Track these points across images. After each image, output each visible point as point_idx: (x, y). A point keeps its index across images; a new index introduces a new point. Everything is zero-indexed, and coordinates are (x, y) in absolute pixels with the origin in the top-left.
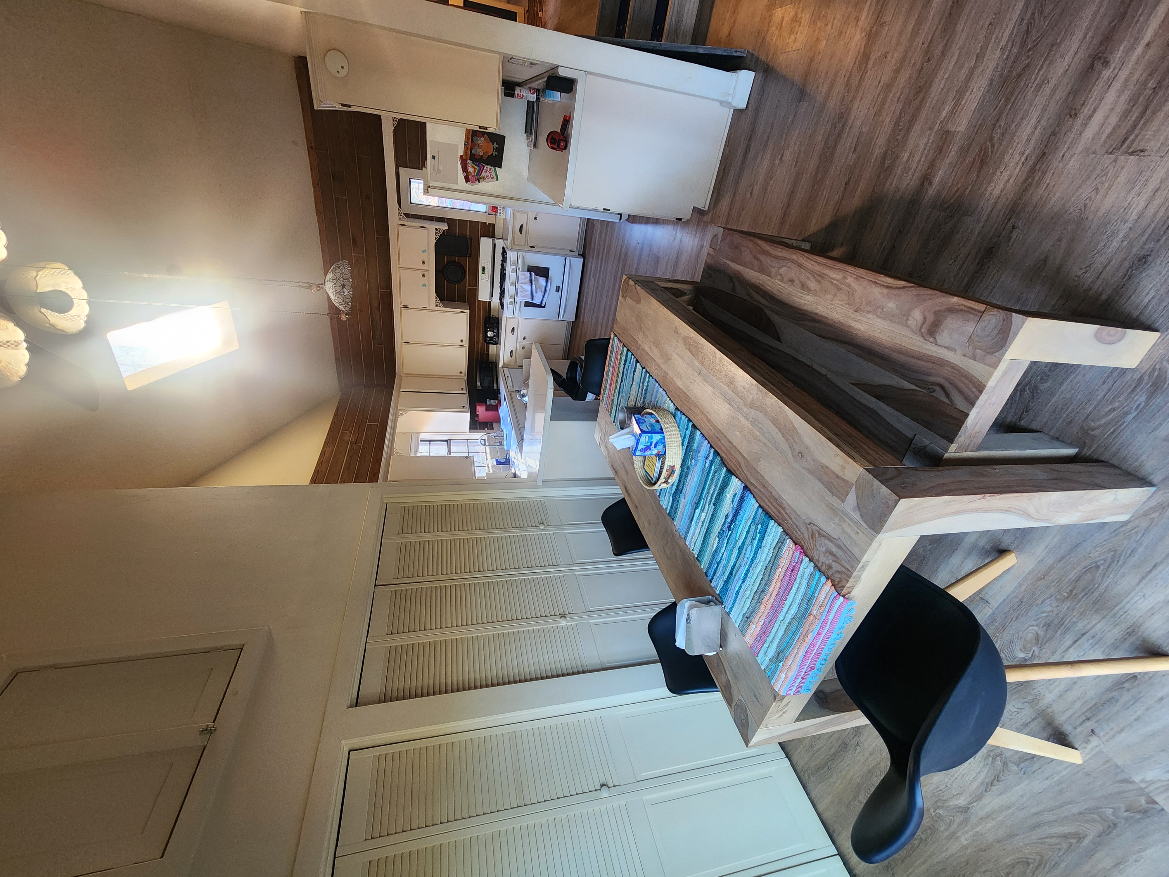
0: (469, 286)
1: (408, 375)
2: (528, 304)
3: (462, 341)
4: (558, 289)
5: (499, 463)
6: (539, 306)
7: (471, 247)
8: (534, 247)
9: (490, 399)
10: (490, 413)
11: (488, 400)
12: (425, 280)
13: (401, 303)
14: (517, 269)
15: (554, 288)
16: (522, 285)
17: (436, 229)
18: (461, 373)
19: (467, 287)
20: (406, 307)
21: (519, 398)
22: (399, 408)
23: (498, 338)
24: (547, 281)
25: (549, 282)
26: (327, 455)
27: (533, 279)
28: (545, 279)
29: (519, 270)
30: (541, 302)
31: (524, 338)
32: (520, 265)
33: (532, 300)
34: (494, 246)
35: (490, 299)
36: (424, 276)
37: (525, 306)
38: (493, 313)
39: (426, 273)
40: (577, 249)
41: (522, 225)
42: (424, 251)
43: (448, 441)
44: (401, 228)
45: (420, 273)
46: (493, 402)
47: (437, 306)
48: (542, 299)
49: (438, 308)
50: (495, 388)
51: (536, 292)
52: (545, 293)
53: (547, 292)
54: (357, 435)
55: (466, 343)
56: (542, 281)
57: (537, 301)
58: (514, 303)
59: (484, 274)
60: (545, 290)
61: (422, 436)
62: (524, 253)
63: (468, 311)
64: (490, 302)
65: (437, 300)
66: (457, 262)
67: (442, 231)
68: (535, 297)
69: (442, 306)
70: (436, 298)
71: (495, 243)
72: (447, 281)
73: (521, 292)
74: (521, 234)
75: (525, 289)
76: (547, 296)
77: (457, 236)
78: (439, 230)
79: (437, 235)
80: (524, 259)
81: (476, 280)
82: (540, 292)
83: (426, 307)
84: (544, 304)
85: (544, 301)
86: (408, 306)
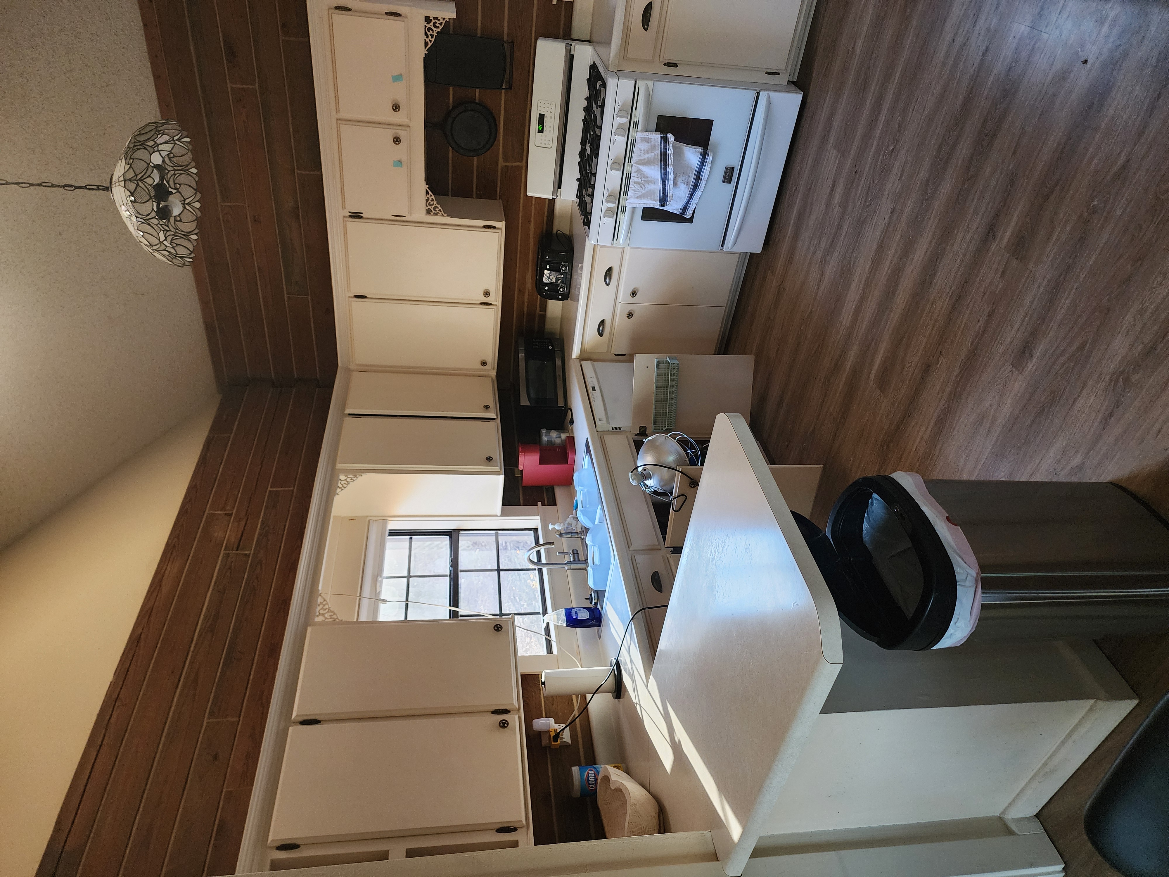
0: (505, 160)
1: (365, 370)
2: (649, 214)
3: (487, 294)
4: (729, 175)
5: (572, 622)
6: (679, 218)
7: (511, 65)
8: (675, 65)
9: (550, 428)
10: (551, 469)
11: (544, 431)
12: (399, 152)
13: (344, 207)
14: (632, 125)
15: (719, 173)
16: (643, 168)
17: (427, 19)
18: (484, 363)
19: (501, 163)
20: (356, 215)
21: (634, 483)
22: (339, 466)
23: (569, 288)
24: (704, 155)
25: (709, 159)
26: (166, 587)
27: (671, 150)
28: (699, 149)
29: (636, 126)
30: (685, 208)
31: (634, 294)
32: (639, 115)
33: (663, 205)
34: (570, 60)
35: (555, 192)
36: (397, 140)
37: (643, 219)
38: (560, 226)
39: (402, 134)
40: (786, 69)
41: (650, 4)
42: (398, 78)
43: (453, 535)
44: (339, 18)
45: (388, 135)
46: (555, 437)
47: (428, 212)
48: (688, 202)
49: (432, 219)
50: (561, 404)
51: (675, 184)
52: (695, 187)
53: (703, 184)
54: (243, 523)
55: (496, 298)
56: (692, 155)
57: (674, 207)
58: (617, 211)
59: (541, 131)
60: (698, 178)
61: (394, 525)
62: (650, 83)
63: (501, 225)
64: (552, 202)
65: (430, 199)
66: (477, 101)
67: (441, 24)
68: (671, 195)
69: (441, 214)
70: (427, 193)
71: (572, 53)
72: (453, 149)
73: (636, 185)
74: (646, 30)
75: (647, 177)
76: (700, 193)
77: (479, 34)
78: (433, 21)
79: (429, 33)
80: (649, 99)
81: (522, 145)
82: (684, 183)
83: (404, 216)
84: (691, 212)
85: (692, 206)
86: (362, 213)
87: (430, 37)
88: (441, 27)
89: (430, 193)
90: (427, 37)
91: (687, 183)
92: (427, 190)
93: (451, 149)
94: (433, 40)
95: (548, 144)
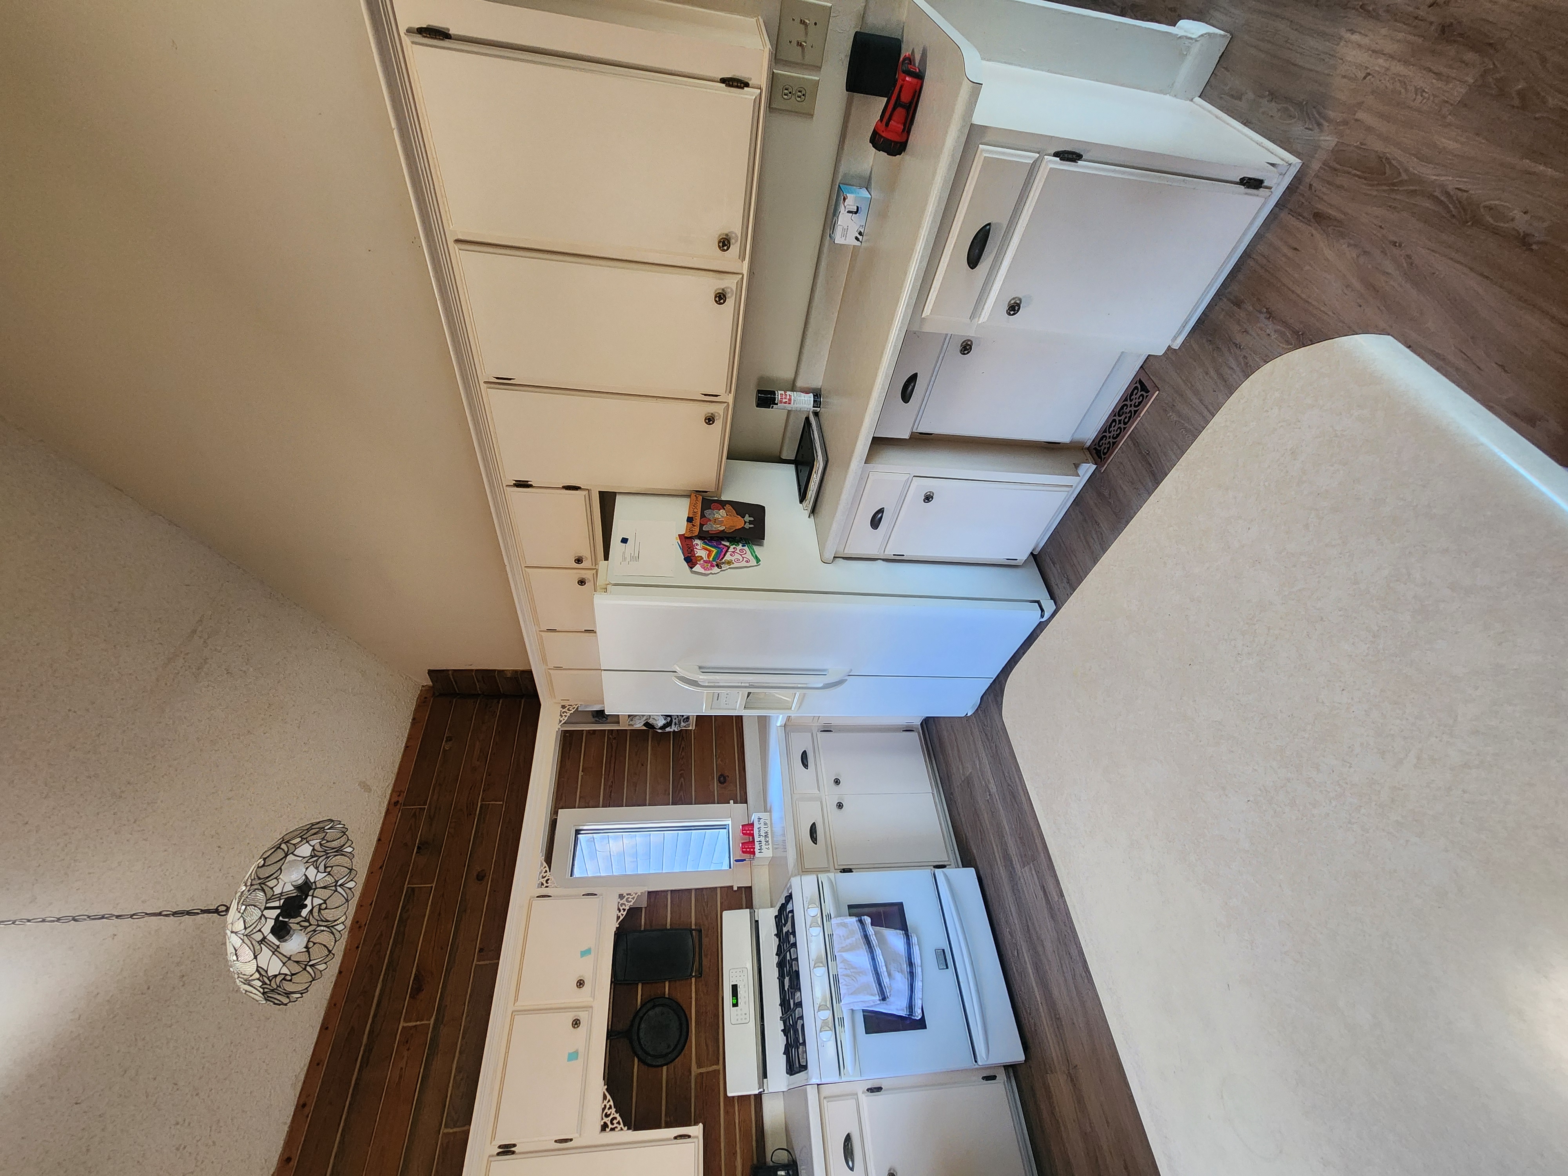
0: (699, 1066)
2: (874, 1023)
4: (942, 958)
6: (909, 1023)
7: (700, 952)
12: (577, 1039)
13: (493, 1137)
15: (931, 960)
16: (848, 957)
17: (621, 896)
19: (695, 1070)
20: (507, 1151)
24: (907, 936)
25: (914, 940)
27: (871, 935)
28: (899, 931)
29: (830, 917)
30: (911, 1007)
32: (829, 907)
33: (884, 1006)
34: (755, 924)
35: (761, 1085)
36: (577, 1022)
37: (868, 1032)
39: (583, 1016)
41: (814, 823)
42: (585, 953)
45: (568, 1019)
47: (604, 1127)
48: (911, 998)
49: (609, 1137)
51: (889, 975)
52: (912, 975)
53: (918, 970)
56: (894, 938)
57: (897, 1006)
58: (834, 1026)
59: (735, 1005)
60: (911, 964)
62: (831, 875)
63: (698, 1132)
65: (608, 1106)
66: (667, 996)
67: (633, 898)
68: (889, 986)
69: (619, 1128)
70: (605, 1097)
71: (756, 919)
72: (640, 1060)
73: (846, 978)
74: (816, 844)
75: (856, 968)
76: (920, 984)
77: (668, 927)
78: (627, 897)
79: (621, 908)
80: (834, 889)
81: (718, 1040)
82: (898, 972)
83: (571, 1140)
84: (920, 1011)
85: (918, 1003)
86: (514, 1145)
87: (622, 911)
88: (633, 901)
89: (609, 1097)
90: (620, 911)
91: (902, 971)
92: (604, 1092)
93: (636, 1060)
94: (625, 913)
95: (745, 1019)
